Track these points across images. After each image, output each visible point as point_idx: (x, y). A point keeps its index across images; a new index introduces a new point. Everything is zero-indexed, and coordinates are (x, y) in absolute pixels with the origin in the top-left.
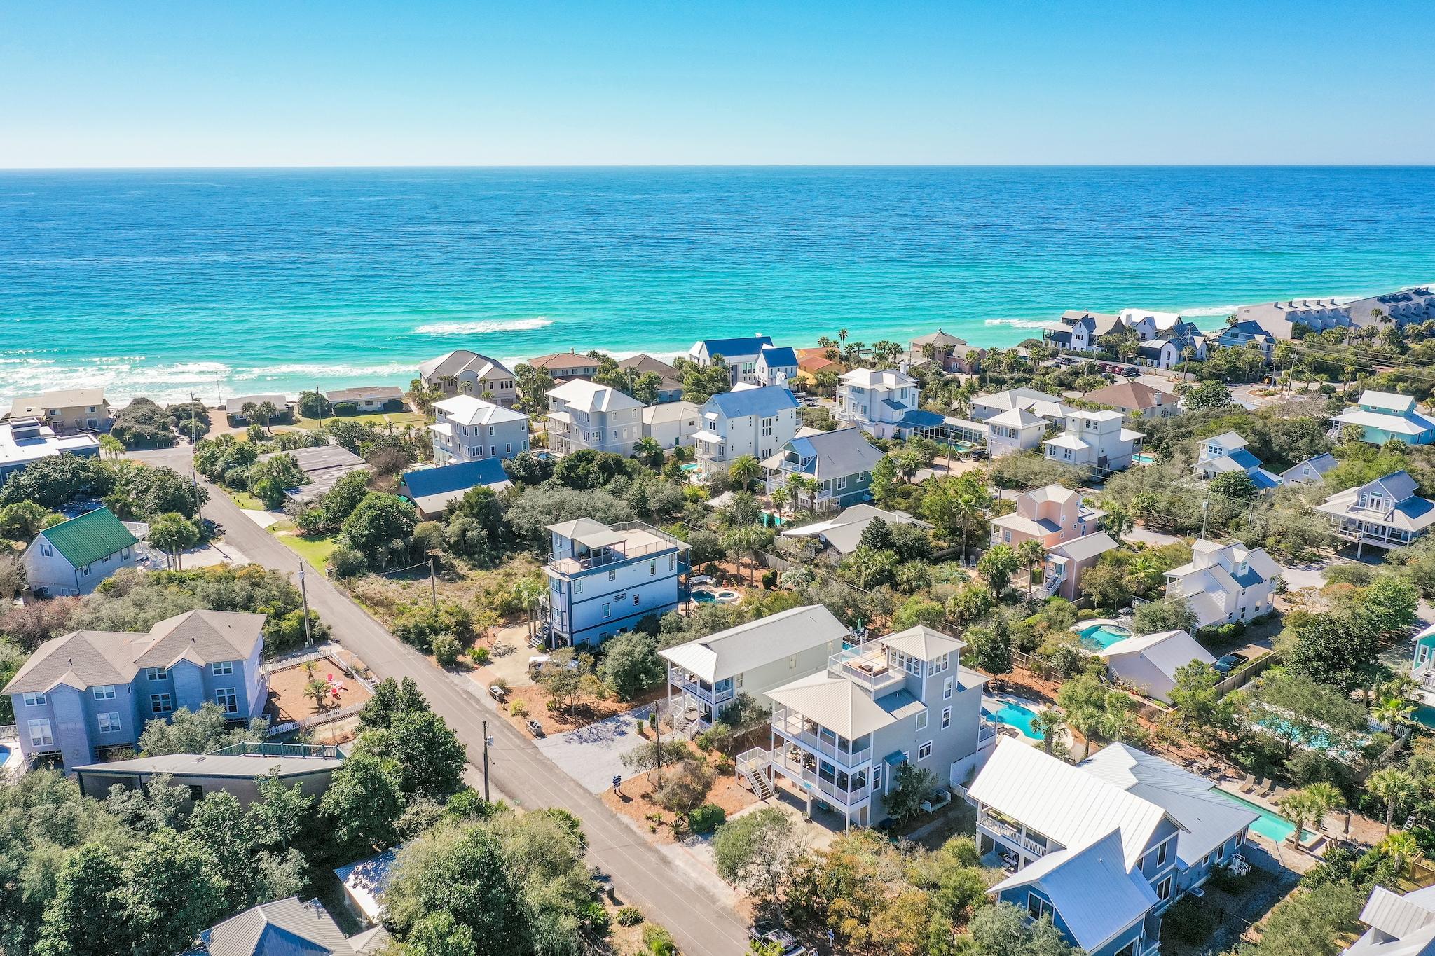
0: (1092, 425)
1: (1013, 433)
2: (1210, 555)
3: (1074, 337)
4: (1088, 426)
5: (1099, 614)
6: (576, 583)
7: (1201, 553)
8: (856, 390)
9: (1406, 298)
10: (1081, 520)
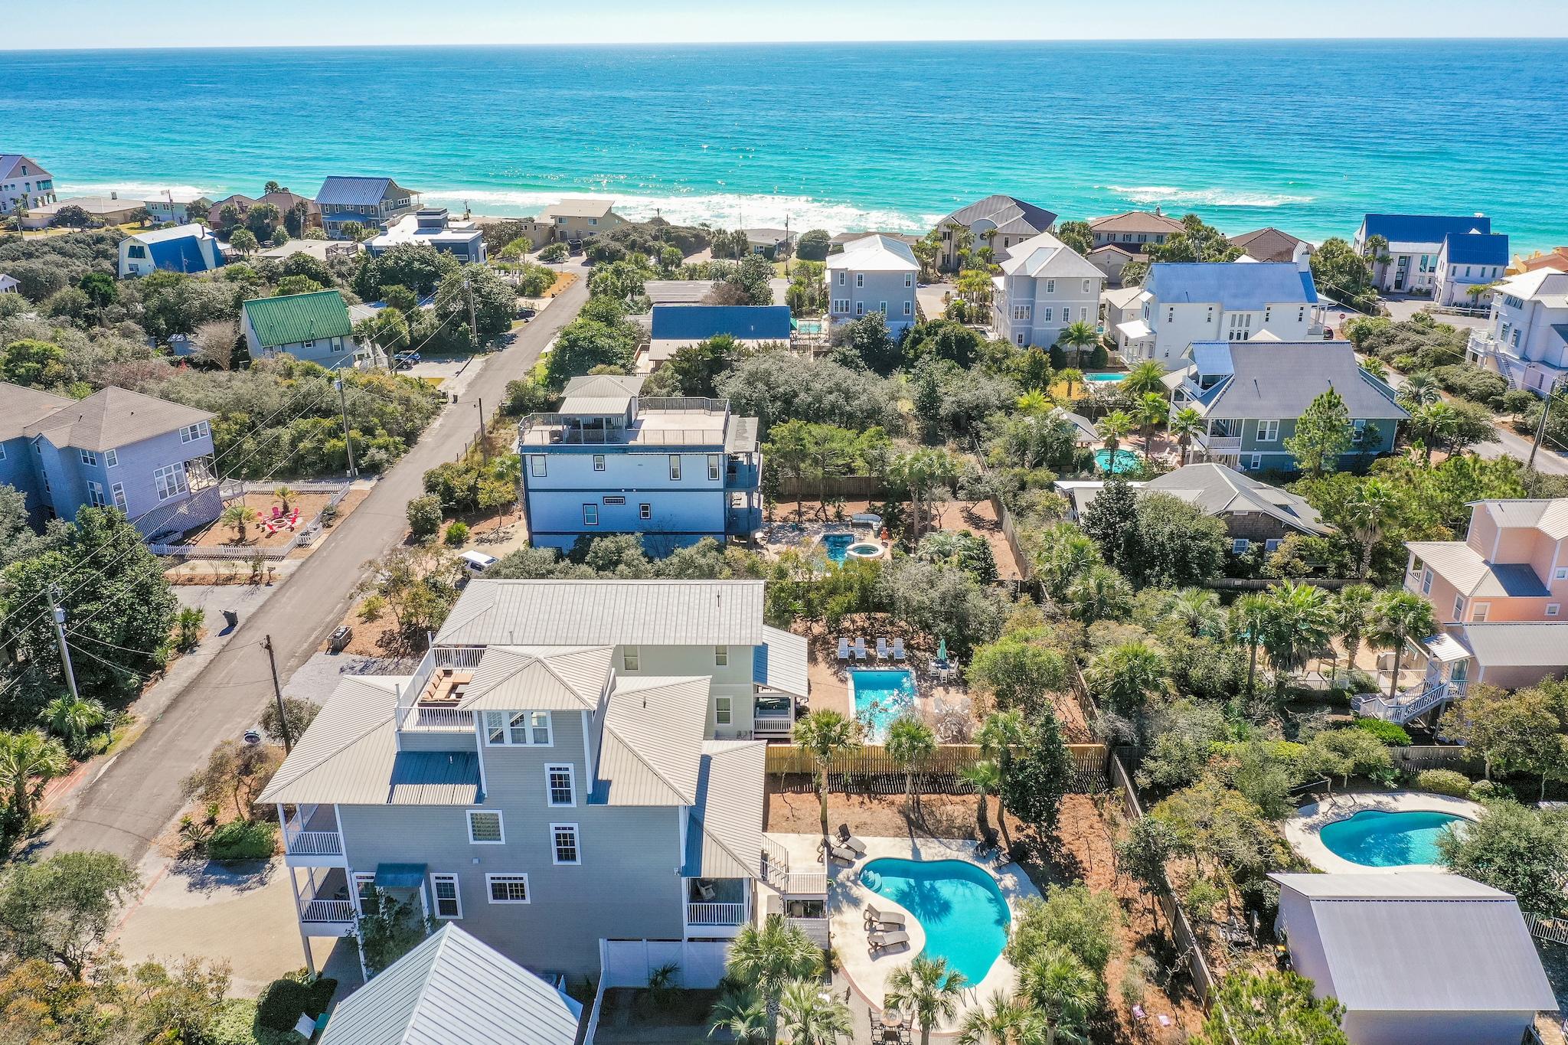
5: (1481, 792)
6: (537, 463)
8: (1513, 302)
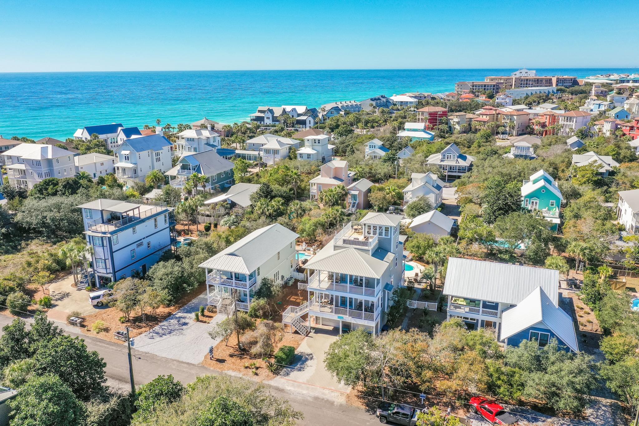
0: (317, 141)
1: (276, 152)
2: (421, 179)
3: (265, 119)
4: (315, 143)
6: (114, 237)
7: (416, 179)
8: (189, 140)
9: (379, 99)
10: (349, 177)
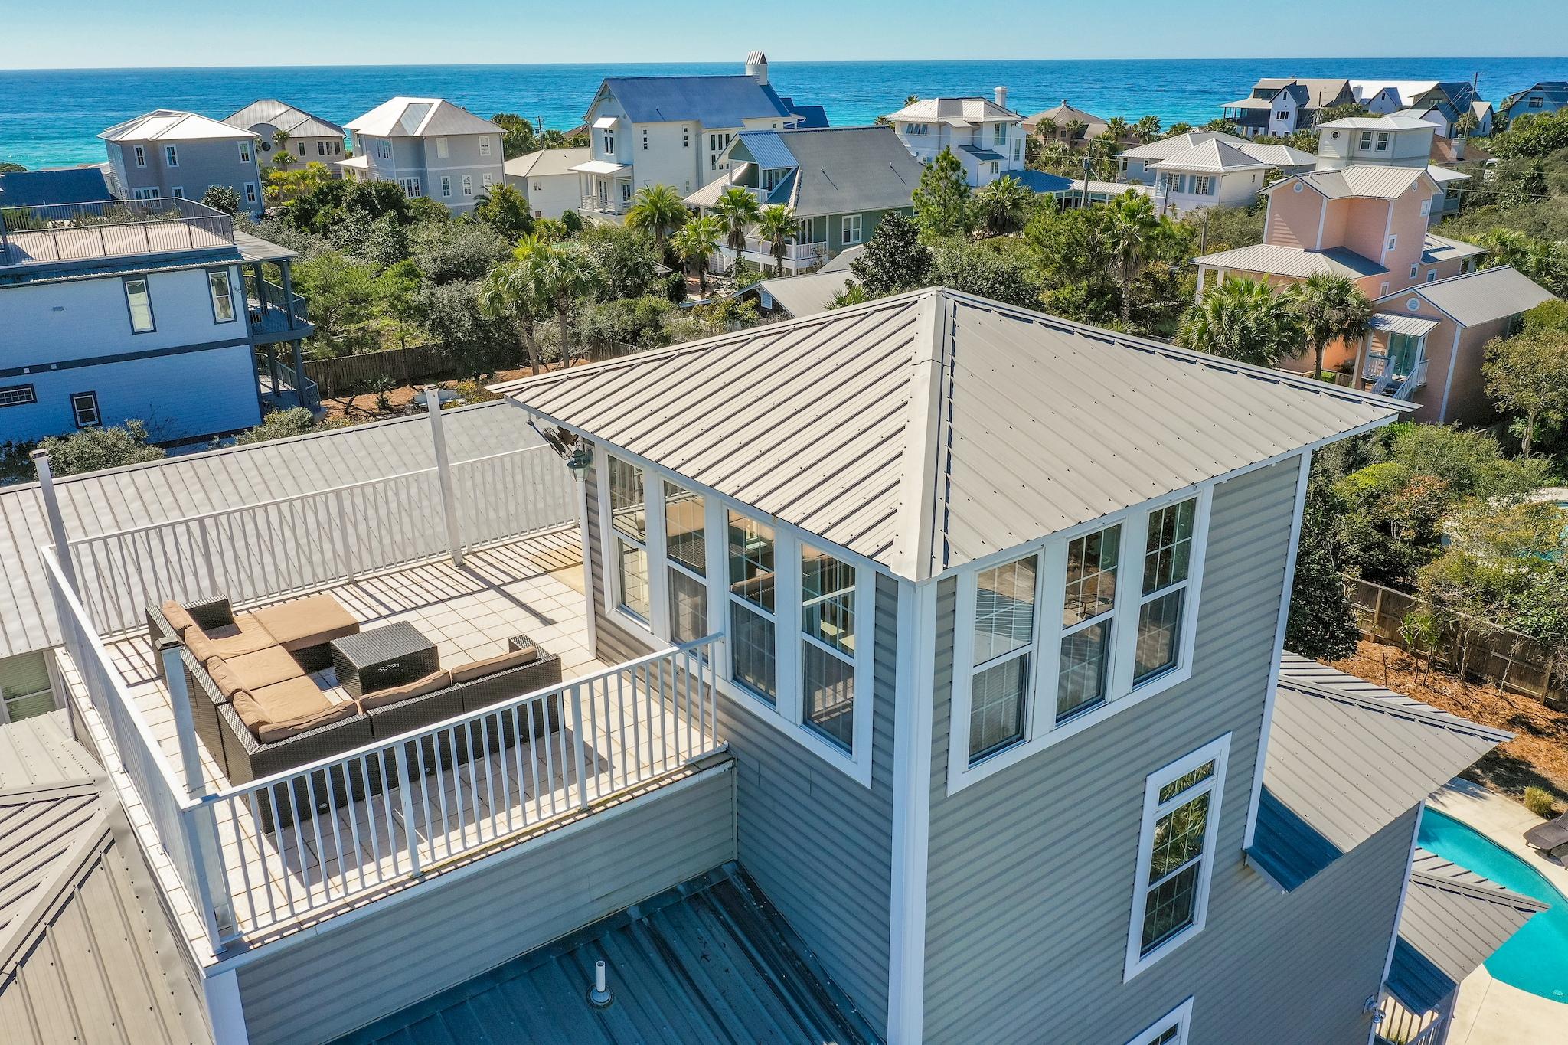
0: (1374, 141)
1: (1204, 183)
3: (1273, 118)
4: (1365, 146)
8: (917, 129)
10: (1427, 257)
